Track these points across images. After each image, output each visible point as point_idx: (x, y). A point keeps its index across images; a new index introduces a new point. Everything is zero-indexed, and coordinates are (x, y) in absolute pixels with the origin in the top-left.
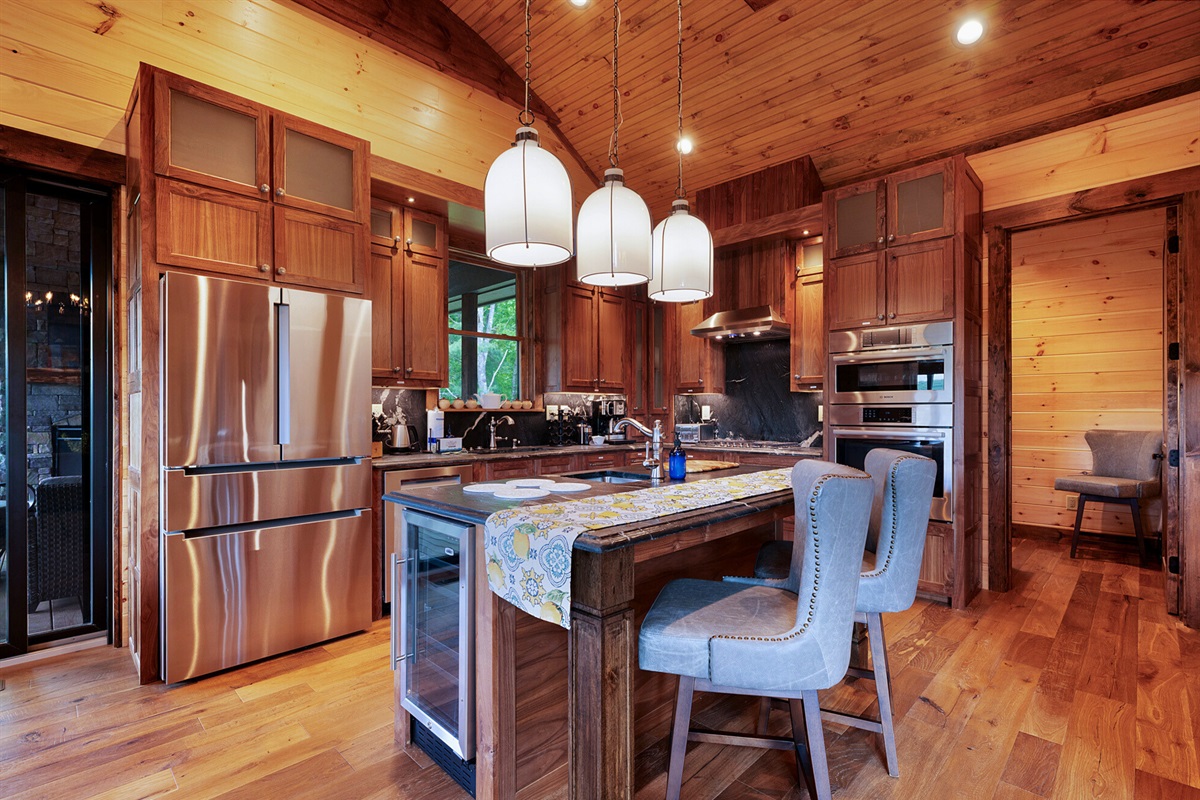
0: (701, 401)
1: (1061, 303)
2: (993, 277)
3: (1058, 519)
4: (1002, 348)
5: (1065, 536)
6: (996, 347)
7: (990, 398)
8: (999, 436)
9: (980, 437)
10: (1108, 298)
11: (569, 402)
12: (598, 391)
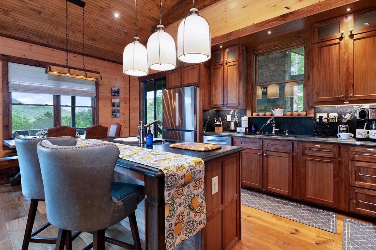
11: (339, 111)
12: (348, 102)
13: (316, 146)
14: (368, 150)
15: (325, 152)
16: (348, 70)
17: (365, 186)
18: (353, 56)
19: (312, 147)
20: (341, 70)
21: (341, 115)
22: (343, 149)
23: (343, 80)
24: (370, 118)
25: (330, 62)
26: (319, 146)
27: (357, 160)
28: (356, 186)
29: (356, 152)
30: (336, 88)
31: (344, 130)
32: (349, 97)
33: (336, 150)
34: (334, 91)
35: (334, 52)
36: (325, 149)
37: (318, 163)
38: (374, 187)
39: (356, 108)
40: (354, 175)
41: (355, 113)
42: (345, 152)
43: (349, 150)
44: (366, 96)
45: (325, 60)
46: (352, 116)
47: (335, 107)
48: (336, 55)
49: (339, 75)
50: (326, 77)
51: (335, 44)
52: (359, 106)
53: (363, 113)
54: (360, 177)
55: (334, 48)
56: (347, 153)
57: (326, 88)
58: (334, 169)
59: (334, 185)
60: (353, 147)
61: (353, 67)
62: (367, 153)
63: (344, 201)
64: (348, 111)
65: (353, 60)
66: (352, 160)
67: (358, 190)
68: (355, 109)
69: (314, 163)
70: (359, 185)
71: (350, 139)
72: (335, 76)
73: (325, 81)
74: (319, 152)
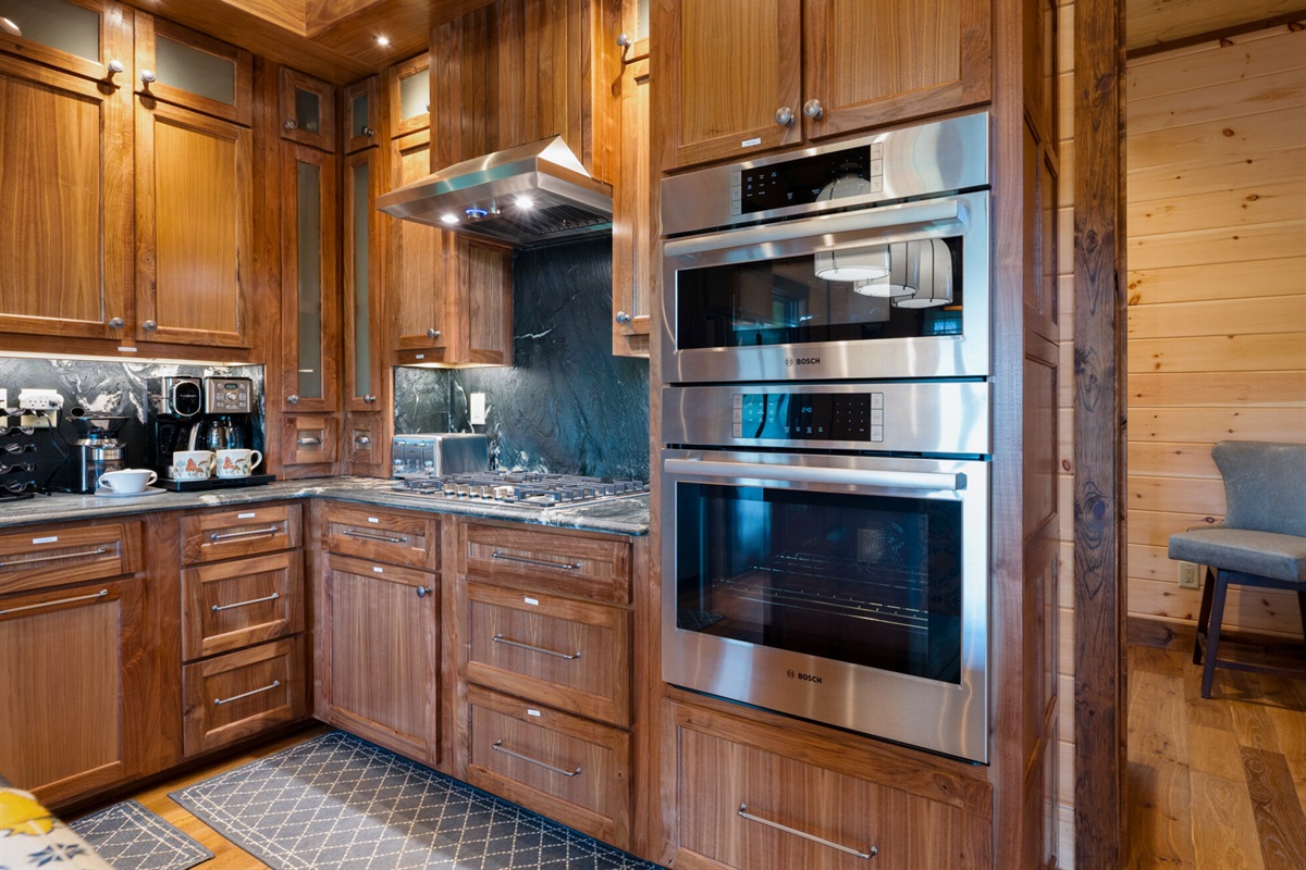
0: (468, 384)
1: (1169, 208)
2: (1085, 52)
3: (1165, 604)
4: (1109, 239)
5: (1177, 635)
6: (1092, 236)
7: (1078, 370)
8: (1102, 469)
9: (1055, 473)
10: (1250, 198)
11: (65, 381)
12: (135, 350)
13: (36, 541)
14: (240, 516)
15: (81, 562)
16: (134, 222)
17: (232, 643)
18: (152, 177)
19: (13, 551)
20: (108, 217)
21: (73, 398)
22: (157, 533)
23: (118, 257)
24: (207, 411)
25: (56, 163)
26: (54, 539)
27: (209, 558)
28: (205, 654)
29: (203, 531)
30: (84, 285)
31: (113, 458)
32: (140, 331)
33: (129, 541)
34: (76, 293)
35: (74, 129)
36: (81, 548)
37: (45, 621)
38: (257, 634)
39: (133, 373)
40: (198, 619)
41: (129, 390)
42: (164, 541)
43: (179, 530)
44: (197, 334)
45: (31, 144)
46: (119, 404)
47: (48, 361)
48: (84, 146)
49: (100, 232)
50: (36, 226)
51: (80, 97)
52: (145, 364)
53: (189, 393)
54: (217, 617)
55: (74, 113)
56: (173, 544)
57: (38, 274)
58: (125, 622)
59: (125, 685)
60: (195, 517)
61: (154, 218)
62: (236, 530)
63: (163, 733)
64: (103, 384)
65: (153, 193)
66: (188, 566)
67: (210, 667)
68: (132, 376)
69: (25, 625)
70: (215, 648)
71: (146, 490)
72: (80, 231)
73: (32, 243)
74: (54, 567)
